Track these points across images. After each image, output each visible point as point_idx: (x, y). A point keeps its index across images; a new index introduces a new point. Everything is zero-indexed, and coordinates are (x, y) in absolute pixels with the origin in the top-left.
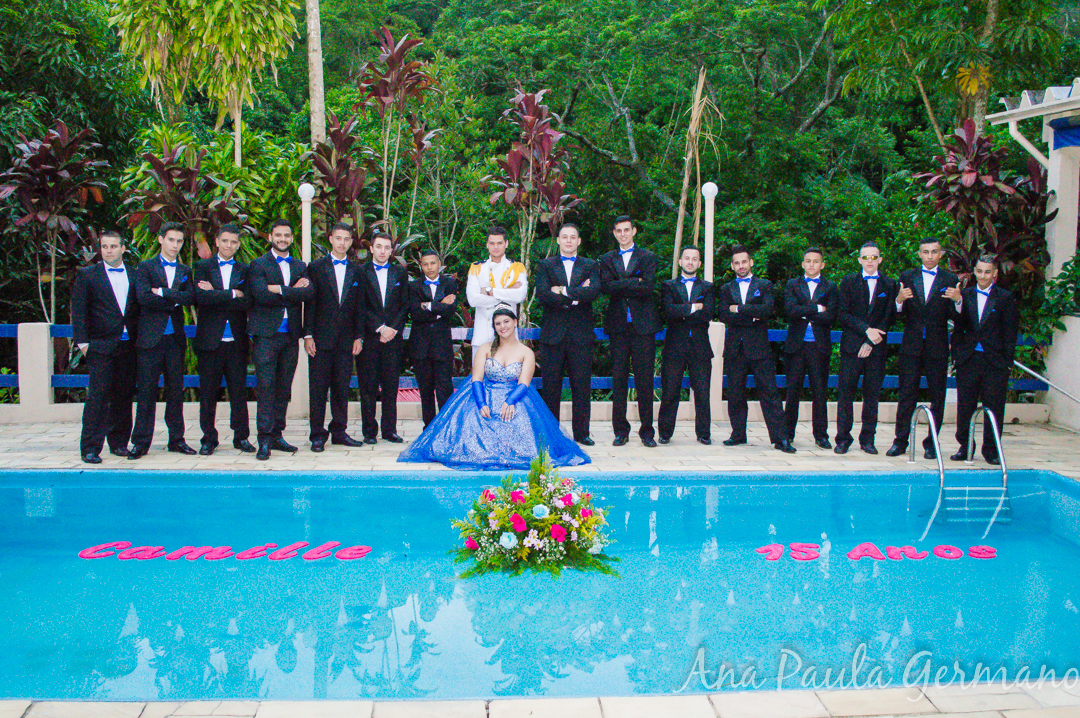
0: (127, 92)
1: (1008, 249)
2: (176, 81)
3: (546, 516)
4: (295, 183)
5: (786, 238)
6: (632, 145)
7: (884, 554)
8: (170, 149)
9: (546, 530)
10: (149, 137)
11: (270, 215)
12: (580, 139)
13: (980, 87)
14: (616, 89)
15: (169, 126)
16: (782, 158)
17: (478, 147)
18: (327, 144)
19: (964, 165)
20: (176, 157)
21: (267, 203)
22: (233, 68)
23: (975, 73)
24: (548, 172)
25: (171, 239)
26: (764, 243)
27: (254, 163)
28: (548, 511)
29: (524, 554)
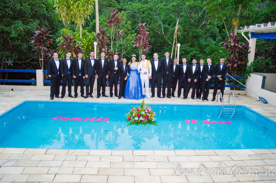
0: (56, 19)
1: (240, 59)
2: (68, 19)
3: (144, 114)
4: (93, 41)
5: (194, 52)
6: (163, 30)
7: (210, 123)
8: (67, 34)
9: (144, 117)
10: (63, 31)
11: (88, 48)
12: (152, 29)
13: (237, 23)
14: (160, 18)
15: (67, 29)
16: (194, 35)
17: (130, 32)
18: (100, 33)
19: (232, 41)
20: (68, 36)
21: (87, 45)
22: (80, 17)
23: (236, 20)
24: (145, 41)
25: (69, 54)
26: (190, 53)
27: (84, 37)
28: (144, 113)
29: (139, 121)
